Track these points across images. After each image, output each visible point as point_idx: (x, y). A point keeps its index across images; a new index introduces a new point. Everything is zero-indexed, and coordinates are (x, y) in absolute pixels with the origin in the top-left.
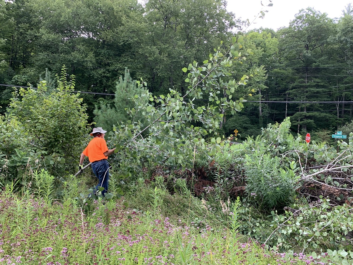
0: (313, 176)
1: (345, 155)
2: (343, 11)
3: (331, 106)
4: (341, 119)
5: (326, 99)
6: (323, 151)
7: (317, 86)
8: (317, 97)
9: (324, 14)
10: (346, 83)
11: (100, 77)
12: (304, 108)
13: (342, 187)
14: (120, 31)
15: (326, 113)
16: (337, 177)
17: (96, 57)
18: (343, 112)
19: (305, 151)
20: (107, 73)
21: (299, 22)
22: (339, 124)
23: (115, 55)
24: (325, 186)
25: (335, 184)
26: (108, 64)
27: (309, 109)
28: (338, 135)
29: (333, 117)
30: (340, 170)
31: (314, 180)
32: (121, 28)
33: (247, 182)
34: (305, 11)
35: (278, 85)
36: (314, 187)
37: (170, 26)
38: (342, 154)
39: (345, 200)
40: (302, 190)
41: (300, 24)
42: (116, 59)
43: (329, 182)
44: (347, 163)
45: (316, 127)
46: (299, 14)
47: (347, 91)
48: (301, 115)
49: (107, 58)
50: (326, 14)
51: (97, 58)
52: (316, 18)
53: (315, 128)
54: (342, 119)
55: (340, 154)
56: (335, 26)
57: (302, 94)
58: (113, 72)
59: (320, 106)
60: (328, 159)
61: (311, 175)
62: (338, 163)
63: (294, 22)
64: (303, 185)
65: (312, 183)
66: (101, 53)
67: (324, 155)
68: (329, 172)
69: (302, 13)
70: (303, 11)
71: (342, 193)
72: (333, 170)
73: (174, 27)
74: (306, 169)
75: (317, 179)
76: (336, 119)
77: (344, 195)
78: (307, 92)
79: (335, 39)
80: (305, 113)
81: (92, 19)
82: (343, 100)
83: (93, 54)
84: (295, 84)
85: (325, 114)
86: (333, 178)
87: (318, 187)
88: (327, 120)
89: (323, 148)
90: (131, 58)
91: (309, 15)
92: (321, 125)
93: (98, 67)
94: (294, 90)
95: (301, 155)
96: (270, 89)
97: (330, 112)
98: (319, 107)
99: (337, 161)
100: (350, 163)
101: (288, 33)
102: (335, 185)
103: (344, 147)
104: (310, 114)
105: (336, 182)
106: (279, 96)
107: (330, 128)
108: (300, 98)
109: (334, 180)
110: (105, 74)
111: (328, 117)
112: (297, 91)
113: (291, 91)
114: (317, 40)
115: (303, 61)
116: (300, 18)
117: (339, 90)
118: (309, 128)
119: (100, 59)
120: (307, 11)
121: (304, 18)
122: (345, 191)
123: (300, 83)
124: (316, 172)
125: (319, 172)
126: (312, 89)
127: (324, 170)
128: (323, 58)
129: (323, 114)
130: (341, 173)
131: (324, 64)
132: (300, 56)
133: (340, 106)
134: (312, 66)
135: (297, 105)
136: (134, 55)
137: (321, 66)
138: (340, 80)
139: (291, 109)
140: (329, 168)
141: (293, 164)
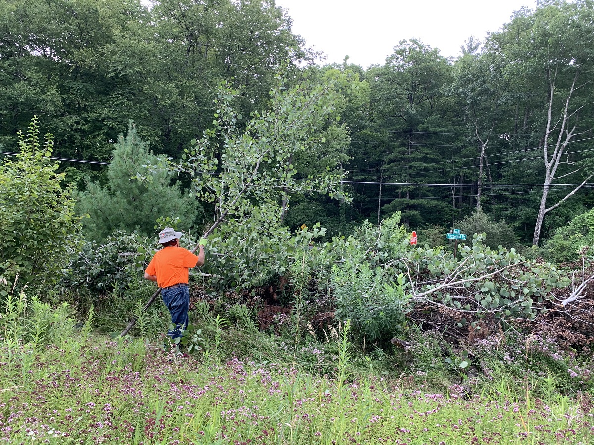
0: (427, 294)
1: (467, 264)
2: (463, 48)
3: (445, 189)
4: (458, 209)
5: (437, 180)
6: (440, 259)
7: (425, 159)
8: (425, 176)
9: (435, 49)
10: (465, 156)
11: (69, 129)
12: (406, 192)
13: (464, 308)
14: (108, 52)
15: (438, 201)
16: (457, 295)
17: (61, 94)
18: (461, 200)
19: (415, 259)
20: (83, 124)
21: (400, 60)
22: (456, 217)
23: (99, 93)
24: (443, 307)
25: (455, 305)
26: (85, 109)
27: (413, 195)
28: (456, 234)
29: (447, 207)
30: (461, 285)
31: (428, 300)
32: (111, 47)
33: (336, 306)
34: (408, 43)
35: (367, 155)
36: (429, 310)
37: (196, 50)
38: (464, 263)
39: (467, 326)
40: (414, 315)
41: (402, 63)
42: (100, 99)
43: (448, 301)
44: (470, 275)
45: (423, 221)
46: (400, 48)
47: (466, 168)
48: (402, 203)
49: (83, 97)
50: (438, 50)
51: (65, 97)
52: (423, 55)
53: (421, 223)
54: (460, 210)
55: (461, 263)
56: (450, 69)
57: (403, 171)
58: (93, 122)
59: (429, 189)
60: (447, 270)
61: (425, 293)
62: (458, 276)
63: (392, 57)
64: (414, 308)
65: (425, 305)
66: (72, 87)
67: (441, 265)
68: (446, 288)
69: (403, 46)
70: (406, 43)
71: (464, 317)
72: (452, 286)
73: (204, 51)
74: (418, 285)
75: (432, 298)
76: (452, 210)
77: (466, 319)
78: (410, 168)
79: (450, 91)
80: (407, 200)
81: (54, 25)
82: (461, 181)
83: (57, 88)
84: (393, 155)
85: (436, 202)
86: (453, 297)
87: (434, 309)
88: (439, 211)
89: (439, 255)
90: (128, 100)
91: (414, 50)
92: (430, 219)
93: (64, 112)
94: (391, 164)
95: (411, 264)
96: (356, 161)
97: (443, 200)
98: (427, 191)
99: (458, 273)
100: (473, 276)
101: (384, 74)
102: (455, 307)
103: (466, 253)
104: (415, 201)
105: (456, 302)
106: (368, 173)
107: (443, 223)
108: (401, 177)
109: (454, 299)
110: (80, 126)
111: (440, 207)
112: (395, 166)
113: (387, 166)
114: (425, 89)
115: (405, 120)
116: (401, 52)
117: (456, 166)
118: (413, 223)
119: (69, 97)
120: (411, 43)
121: (407, 53)
122: (468, 313)
123: (401, 154)
124: (431, 289)
125: (434, 289)
126: (418, 164)
127: (441, 286)
128: (433, 117)
129: (434, 203)
130: (463, 289)
131: (434, 127)
132: (400, 111)
133: (457, 190)
134: (418, 128)
135: (396, 187)
136: (133, 94)
137: (431, 129)
138: (457, 151)
139: (387, 193)
140: (447, 283)
141: (401, 278)
